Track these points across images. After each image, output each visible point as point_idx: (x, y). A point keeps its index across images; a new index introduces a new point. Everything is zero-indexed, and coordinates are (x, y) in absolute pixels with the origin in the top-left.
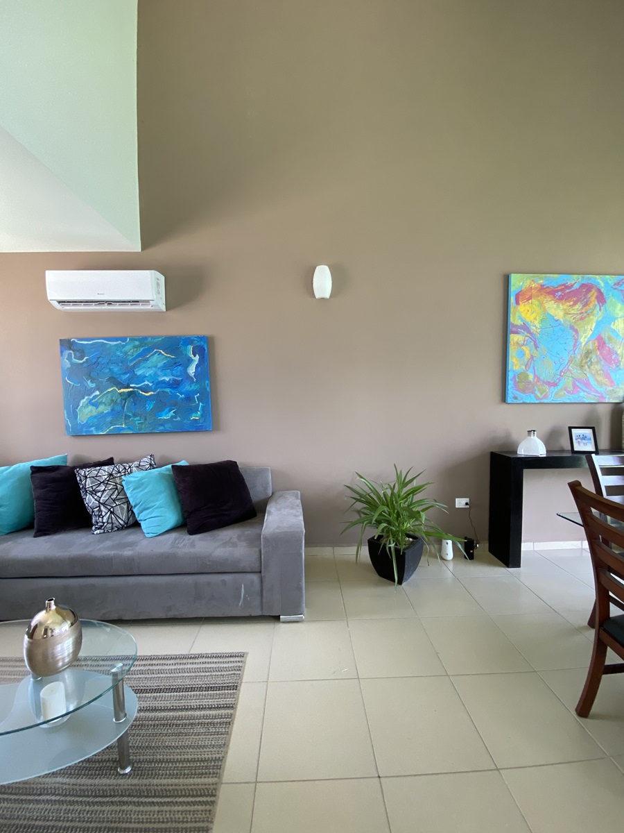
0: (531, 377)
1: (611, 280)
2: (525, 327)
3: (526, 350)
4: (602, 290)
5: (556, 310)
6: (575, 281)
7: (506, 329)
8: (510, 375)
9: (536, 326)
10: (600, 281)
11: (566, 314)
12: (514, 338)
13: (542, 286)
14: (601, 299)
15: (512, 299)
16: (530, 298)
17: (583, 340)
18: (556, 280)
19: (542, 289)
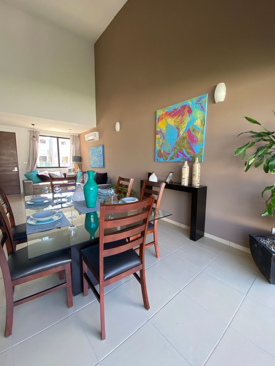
0: (162, 152)
1: (195, 100)
2: (161, 131)
3: (161, 140)
4: (191, 106)
5: (171, 121)
6: (178, 106)
7: (155, 134)
8: (156, 151)
9: (164, 130)
10: (189, 102)
11: (175, 122)
12: (157, 137)
13: (166, 112)
14: (190, 111)
15: (157, 121)
16: (162, 119)
17: (181, 133)
18: (171, 108)
19: (166, 114)
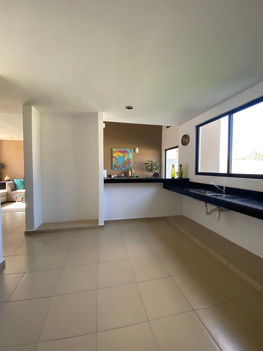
0: (116, 165)
1: (130, 150)
2: (115, 157)
3: (115, 161)
5: (120, 154)
6: (123, 150)
7: (112, 157)
8: (113, 165)
9: (117, 157)
10: (127, 150)
11: (122, 155)
12: (113, 159)
14: (128, 153)
15: (113, 152)
16: (116, 152)
17: (125, 159)
18: (120, 150)
19: (118, 151)
